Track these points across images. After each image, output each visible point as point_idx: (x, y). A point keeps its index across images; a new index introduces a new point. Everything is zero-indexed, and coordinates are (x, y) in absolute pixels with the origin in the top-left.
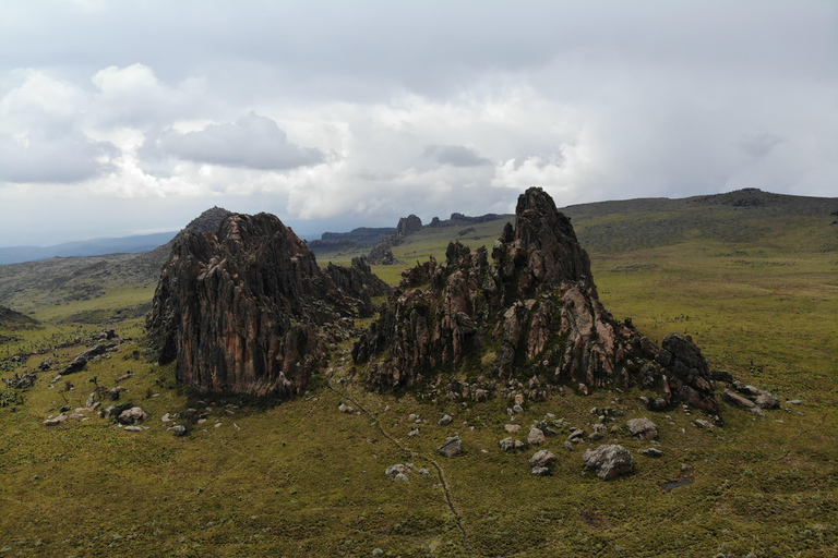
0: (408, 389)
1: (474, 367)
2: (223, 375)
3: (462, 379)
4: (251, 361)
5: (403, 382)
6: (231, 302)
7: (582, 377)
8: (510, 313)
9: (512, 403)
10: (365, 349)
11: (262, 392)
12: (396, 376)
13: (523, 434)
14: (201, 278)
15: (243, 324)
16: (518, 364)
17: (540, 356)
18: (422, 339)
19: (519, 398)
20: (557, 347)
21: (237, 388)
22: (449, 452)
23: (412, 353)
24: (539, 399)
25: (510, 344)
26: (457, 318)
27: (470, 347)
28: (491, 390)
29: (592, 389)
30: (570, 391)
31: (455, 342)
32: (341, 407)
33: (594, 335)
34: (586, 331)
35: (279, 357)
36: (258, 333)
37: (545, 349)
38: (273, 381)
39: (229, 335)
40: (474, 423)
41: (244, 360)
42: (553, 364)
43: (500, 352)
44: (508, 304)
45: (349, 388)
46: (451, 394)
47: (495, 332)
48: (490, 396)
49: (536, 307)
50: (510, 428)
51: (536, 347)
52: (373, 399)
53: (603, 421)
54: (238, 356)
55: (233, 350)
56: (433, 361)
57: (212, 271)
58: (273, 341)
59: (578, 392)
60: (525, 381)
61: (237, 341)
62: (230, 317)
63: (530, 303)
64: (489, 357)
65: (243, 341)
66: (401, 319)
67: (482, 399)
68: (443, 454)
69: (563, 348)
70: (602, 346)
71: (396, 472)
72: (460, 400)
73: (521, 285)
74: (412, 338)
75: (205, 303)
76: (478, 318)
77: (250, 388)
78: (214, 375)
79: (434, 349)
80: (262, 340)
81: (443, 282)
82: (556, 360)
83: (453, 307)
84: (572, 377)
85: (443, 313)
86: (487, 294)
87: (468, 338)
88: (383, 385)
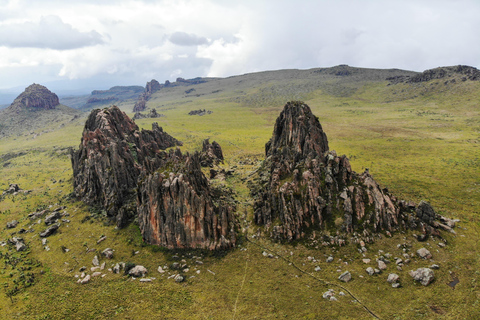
0: (298, 241)
1: (332, 226)
2: (184, 238)
3: (328, 234)
4: (202, 230)
5: (294, 237)
6: (189, 199)
7: (386, 228)
8: (344, 195)
9: (359, 246)
10: (262, 218)
11: (212, 247)
12: (290, 234)
13: (375, 265)
14: (167, 184)
15: (197, 211)
16: (356, 225)
17: (364, 218)
18: (301, 213)
19: (362, 243)
20: (371, 213)
21: (193, 245)
22: (345, 280)
23: (296, 221)
24: (372, 243)
25: (349, 213)
26: (318, 200)
27: (327, 216)
28: (345, 239)
29: (392, 233)
30: (383, 236)
31: (319, 214)
32: (264, 254)
33: (386, 204)
34: (382, 202)
35: (219, 227)
36: (205, 214)
37: (366, 213)
38: (218, 241)
39: (187, 217)
40: (345, 260)
41: (197, 229)
42: (372, 222)
43: (344, 218)
44: (341, 190)
45: (261, 241)
46: (324, 243)
47: (337, 206)
48: (347, 243)
49: (355, 190)
50: (366, 261)
51: (361, 214)
52: (279, 248)
53: (406, 252)
54: (193, 227)
55: (190, 224)
56: (307, 224)
57: (174, 181)
58: (215, 219)
59: (387, 236)
60: (361, 233)
61: (192, 219)
62: (188, 207)
63: (351, 188)
64: (338, 220)
65: (196, 219)
66: (287, 202)
67: (342, 245)
68: (343, 281)
69: (374, 213)
70: (390, 209)
71: (329, 297)
72: (331, 246)
73: (344, 178)
74: (295, 213)
75: (169, 199)
76: (326, 198)
77: (203, 245)
78: (178, 239)
79: (306, 217)
80: (208, 218)
81: (299, 177)
82: (372, 220)
83: (314, 194)
84: (382, 228)
85: (308, 197)
86: (328, 184)
87: (324, 210)
88: (282, 239)
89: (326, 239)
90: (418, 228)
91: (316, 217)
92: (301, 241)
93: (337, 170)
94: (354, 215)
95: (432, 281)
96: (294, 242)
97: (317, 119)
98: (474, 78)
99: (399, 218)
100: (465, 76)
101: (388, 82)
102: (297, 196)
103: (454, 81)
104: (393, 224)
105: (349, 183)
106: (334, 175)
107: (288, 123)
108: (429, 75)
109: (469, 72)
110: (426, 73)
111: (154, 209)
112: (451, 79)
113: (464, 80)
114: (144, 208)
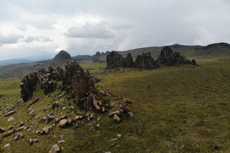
1: (177, 63)
2: (149, 66)
8: (179, 58)
9: (181, 65)
14: (146, 56)
16: (181, 63)
18: (171, 61)
24: (184, 65)
27: (176, 62)
28: (179, 64)
39: (150, 62)
40: (179, 67)
41: (152, 64)
46: (175, 65)
47: (177, 60)
49: (181, 58)
51: (182, 61)
52: (167, 67)
55: (150, 63)
66: (168, 60)
73: (179, 56)
74: (170, 61)
75: (146, 59)
76: (175, 59)
77: (153, 67)
78: (148, 66)
79: (172, 62)
80: (154, 62)
81: (170, 56)
82: (184, 62)
83: (173, 58)
84: (186, 63)
86: (176, 57)
87: (175, 61)
88: (168, 65)
90: (192, 63)
91: (174, 62)
92: (171, 65)
93: (177, 54)
94: (180, 61)
95: (193, 68)
96: (170, 66)
97: (172, 50)
98: (226, 47)
99: (189, 62)
100: (223, 46)
101: (195, 50)
102: (170, 58)
103: (219, 48)
104: (187, 63)
105: (179, 57)
106: (177, 55)
107: (164, 51)
108: (210, 46)
109: (225, 45)
110: (209, 46)
111: (143, 61)
112: (218, 47)
113: (223, 47)
114: (141, 62)
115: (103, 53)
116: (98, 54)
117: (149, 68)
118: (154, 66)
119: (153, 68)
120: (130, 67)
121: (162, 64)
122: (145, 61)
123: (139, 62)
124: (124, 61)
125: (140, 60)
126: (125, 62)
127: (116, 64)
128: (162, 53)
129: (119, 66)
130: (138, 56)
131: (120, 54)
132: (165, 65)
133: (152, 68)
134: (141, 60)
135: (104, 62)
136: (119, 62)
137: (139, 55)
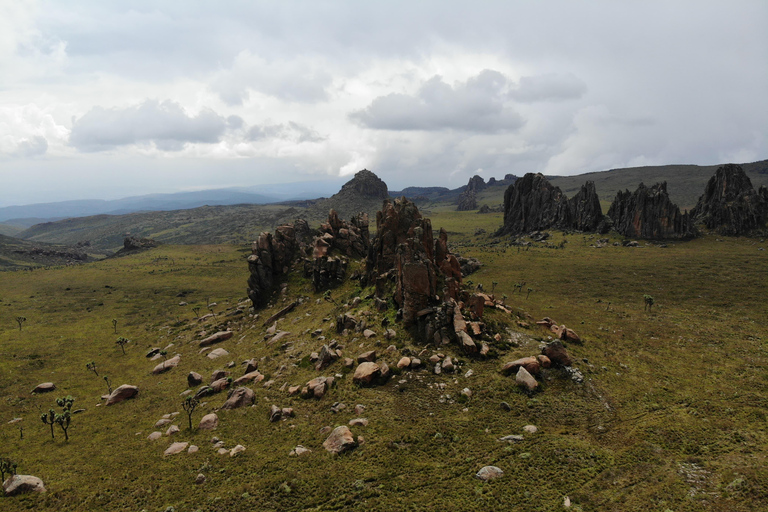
1: (764, 227)
2: (659, 232)
3: (761, 231)
4: (672, 227)
5: (738, 232)
10: (713, 224)
11: (680, 236)
12: (735, 230)
14: (652, 196)
15: (670, 213)
18: (743, 218)
21: (666, 236)
23: (739, 223)
26: (755, 212)
27: (761, 222)
31: (755, 220)
32: (717, 240)
38: (684, 233)
39: (664, 217)
41: (669, 225)
45: (714, 235)
52: (728, 238)
55: (664, 223)
56: (747, 226)
61: (666, 219)
62: (665, 211)
65: (669, 219)
66: (733, 213)
74: (738, 218)
75: (651, 206)
76: (760, 212)
77: (673, 236)
78: (655, 232)
79: (746, 222)
80: (678, 219)
81: (741, 200)
83: (752, 208)
85: (748, 210)
86: (761, 204)
87: (758, 218)
88: (729, 233)
89: (759, 233)
91: (753, 222)
92: (742, 234)
96: (737, 235)
97: (749, 179)
102: (740, 208)
107: (721, 182)
111: (639, 213)
114: (629, 215)
115: (492, 180)
116: (474, 184)
117: (657, 238)
118: (679, 232)
119: (675, 240)
120: (586, 230)
121: (709, 227)
122: (644, 212)
123: (622, 213)
124: (567, 210)
125: (626, 209)
126: (572, 211)
127: (538, 219)
128: (712, 188)
129: (548, 227)
130: (620, 194)
131: (553, 184)
132: (718, 233)
133: (669, 239)
134: (630, 209)
135: (493, 211)
136: (549, 213)
137: (624, 191)
